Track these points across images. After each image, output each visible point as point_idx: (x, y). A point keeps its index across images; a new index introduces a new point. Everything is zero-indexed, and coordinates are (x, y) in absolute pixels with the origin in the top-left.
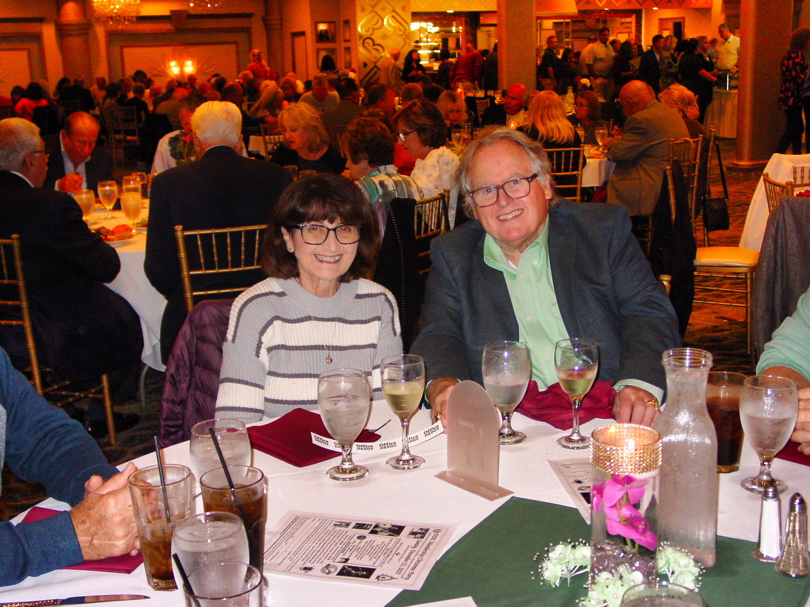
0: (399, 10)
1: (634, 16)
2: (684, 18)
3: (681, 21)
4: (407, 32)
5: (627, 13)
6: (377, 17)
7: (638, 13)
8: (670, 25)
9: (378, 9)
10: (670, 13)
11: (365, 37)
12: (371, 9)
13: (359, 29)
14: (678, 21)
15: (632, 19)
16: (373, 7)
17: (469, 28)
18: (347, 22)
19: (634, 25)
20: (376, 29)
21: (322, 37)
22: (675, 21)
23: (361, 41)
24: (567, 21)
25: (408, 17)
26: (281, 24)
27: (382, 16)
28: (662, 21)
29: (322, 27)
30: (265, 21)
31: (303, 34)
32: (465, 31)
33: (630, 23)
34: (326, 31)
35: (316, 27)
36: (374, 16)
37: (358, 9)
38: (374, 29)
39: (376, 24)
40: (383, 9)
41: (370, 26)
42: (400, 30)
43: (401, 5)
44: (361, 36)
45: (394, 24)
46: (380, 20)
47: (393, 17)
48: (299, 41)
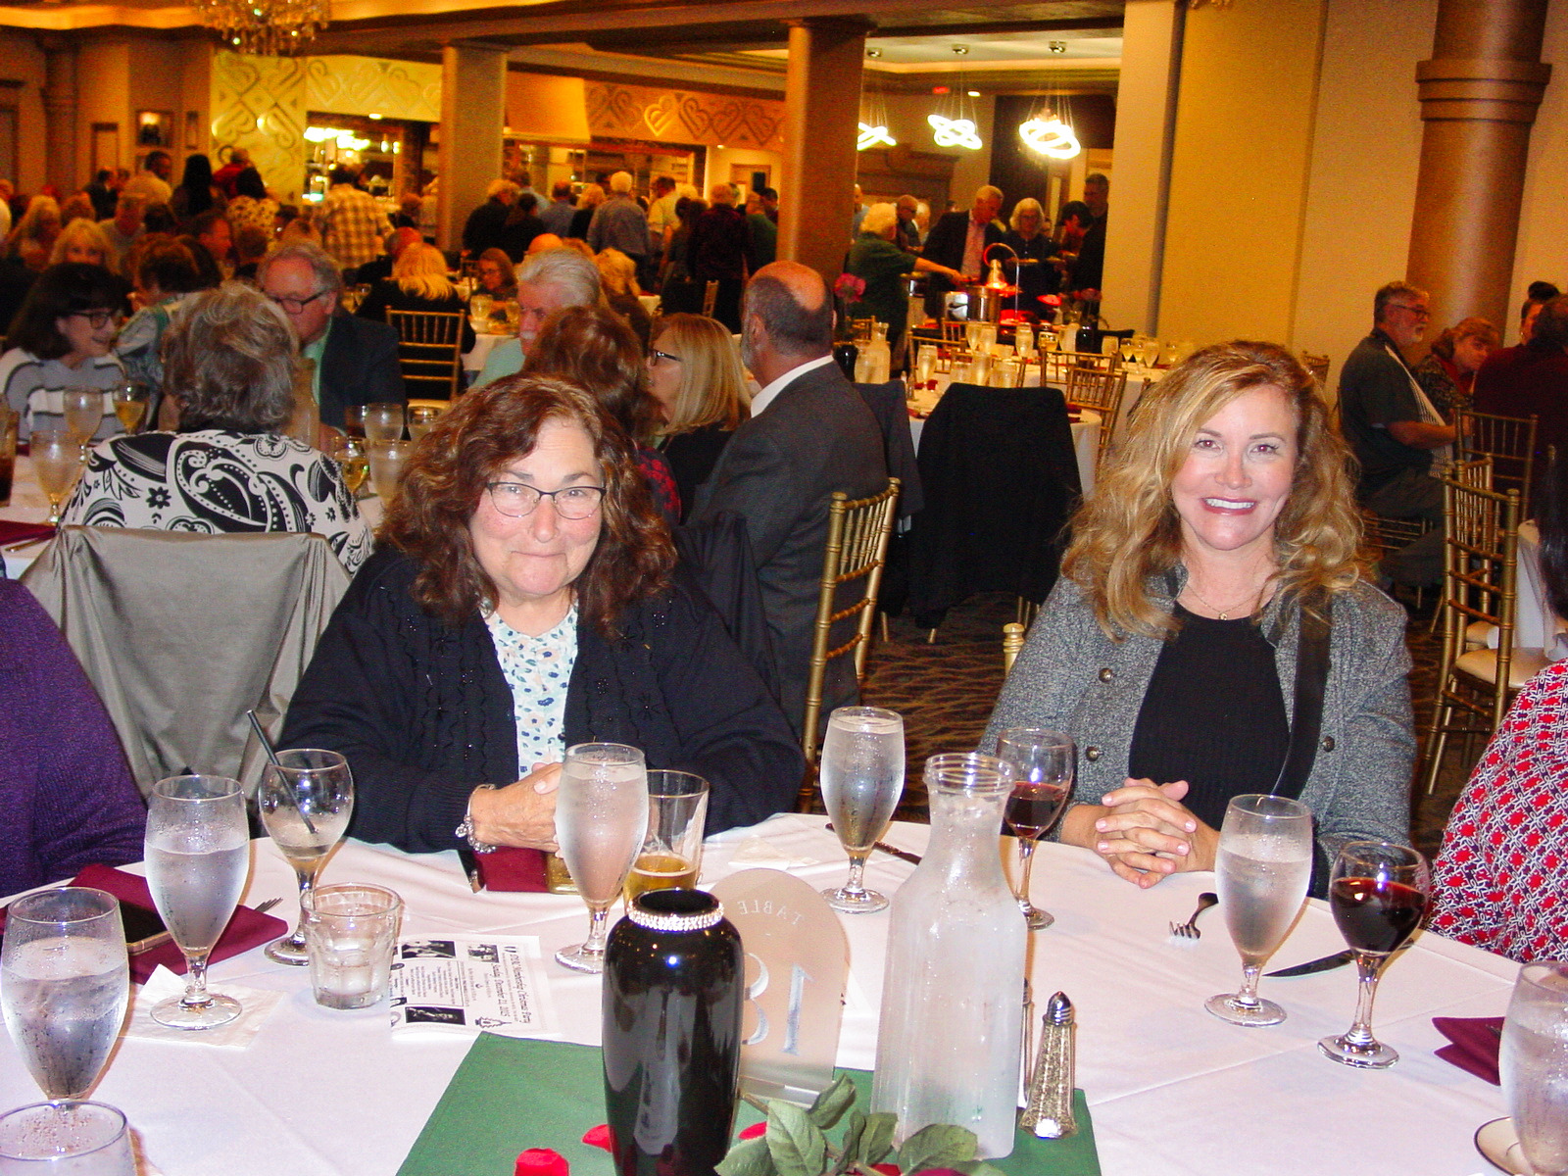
0: (285, 105)
1: (692, 155)
2: (769, 167)
3: (766, 171)
4: (297, 144)
5: (682, 149)
6: (246, 113)
7: (700, 152)
8: (748, 176)
9: (249, 99)
10: (750, 158)
11: (222, 145)
12: (236, 98)
13: (214, 130)
14: (762, 171)
15: (690, 160)
16: (241, 95)
17: (411, 147)
18: (193, 116)
19: (691, 170)
20: (243, 133)
21: (147, 136)
22: (756, 170)
23: (217, 150)
24: (579, 151)
25: (302, 119)
26: (76, 107)
27: (256, 112)
28: (736, 167)
29: (149, 119)
30: (46, 96)
31: (112, 127)
32: (405, 151)
33: (685, 166)
34: (155, 127)
35: (138, 121)
36: (241, 112)
37: (214, 96)
38: (240, 133)
39: (245, 124)
40: (259, 100)
41: (234, 125)
42: (286, 139)
43: (290, 97)
44: (216, 143)
45: (276, 128)
46: (252, 120)
47: (275, 116)
48: (106, 139)
